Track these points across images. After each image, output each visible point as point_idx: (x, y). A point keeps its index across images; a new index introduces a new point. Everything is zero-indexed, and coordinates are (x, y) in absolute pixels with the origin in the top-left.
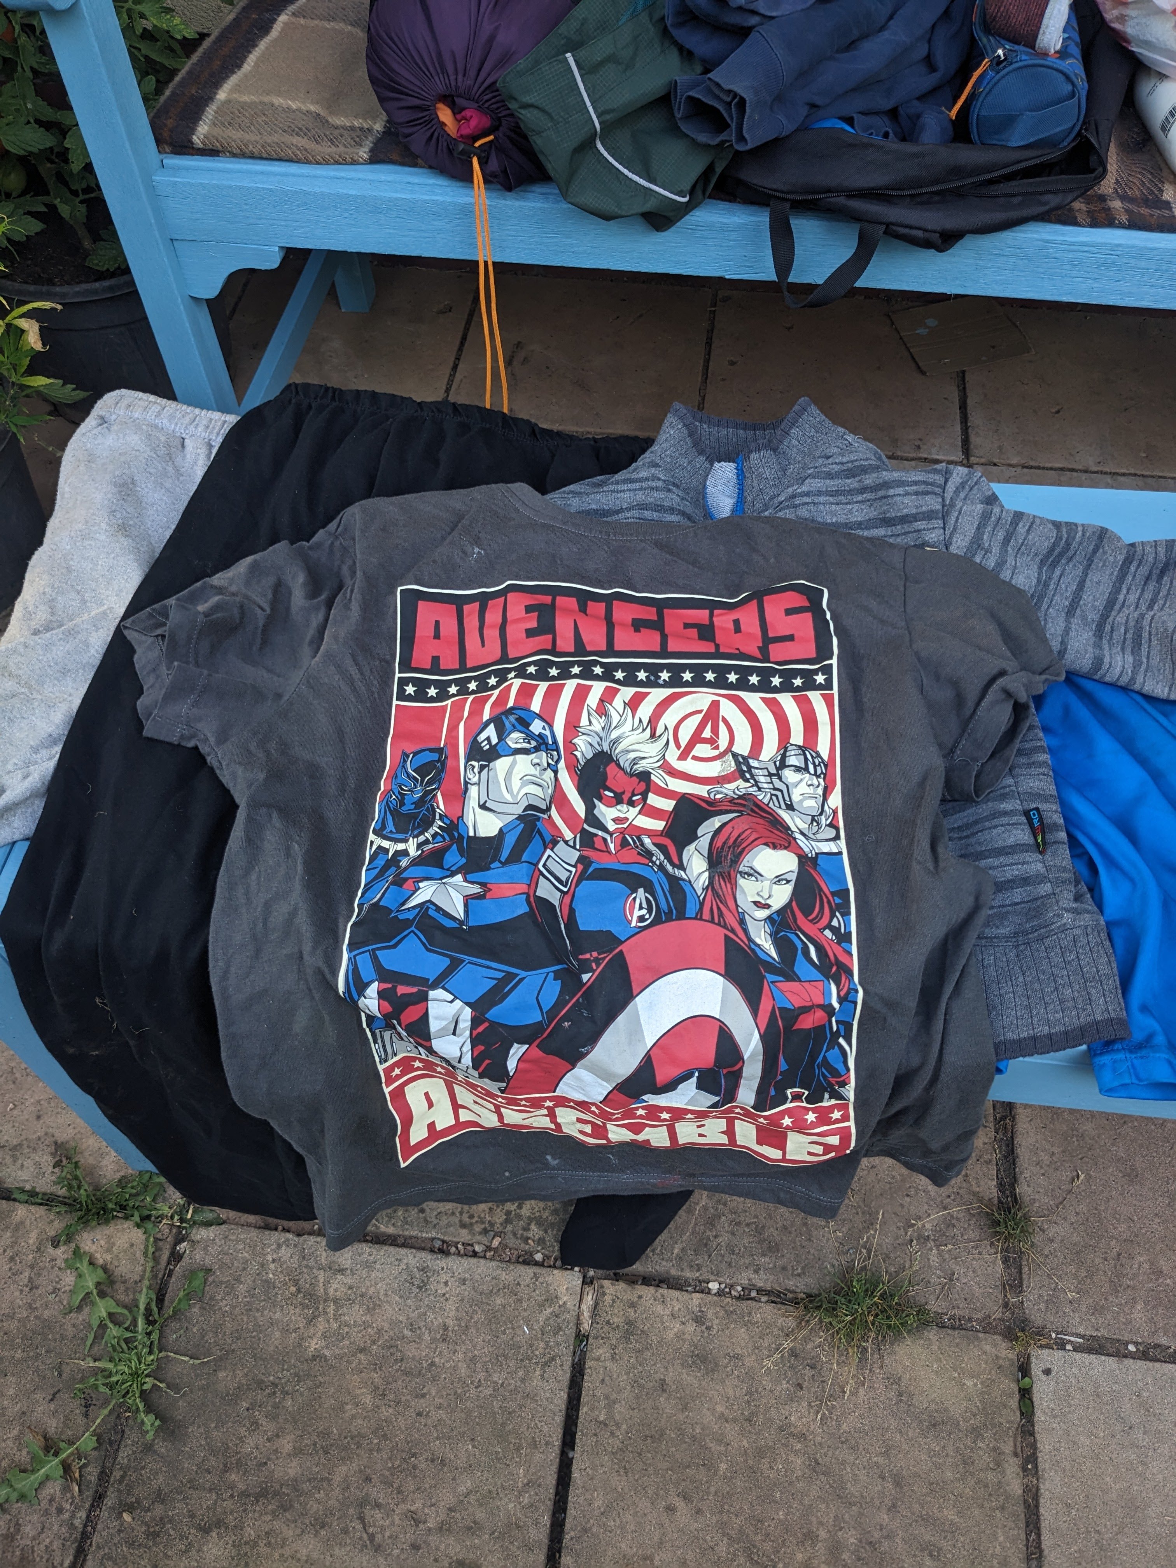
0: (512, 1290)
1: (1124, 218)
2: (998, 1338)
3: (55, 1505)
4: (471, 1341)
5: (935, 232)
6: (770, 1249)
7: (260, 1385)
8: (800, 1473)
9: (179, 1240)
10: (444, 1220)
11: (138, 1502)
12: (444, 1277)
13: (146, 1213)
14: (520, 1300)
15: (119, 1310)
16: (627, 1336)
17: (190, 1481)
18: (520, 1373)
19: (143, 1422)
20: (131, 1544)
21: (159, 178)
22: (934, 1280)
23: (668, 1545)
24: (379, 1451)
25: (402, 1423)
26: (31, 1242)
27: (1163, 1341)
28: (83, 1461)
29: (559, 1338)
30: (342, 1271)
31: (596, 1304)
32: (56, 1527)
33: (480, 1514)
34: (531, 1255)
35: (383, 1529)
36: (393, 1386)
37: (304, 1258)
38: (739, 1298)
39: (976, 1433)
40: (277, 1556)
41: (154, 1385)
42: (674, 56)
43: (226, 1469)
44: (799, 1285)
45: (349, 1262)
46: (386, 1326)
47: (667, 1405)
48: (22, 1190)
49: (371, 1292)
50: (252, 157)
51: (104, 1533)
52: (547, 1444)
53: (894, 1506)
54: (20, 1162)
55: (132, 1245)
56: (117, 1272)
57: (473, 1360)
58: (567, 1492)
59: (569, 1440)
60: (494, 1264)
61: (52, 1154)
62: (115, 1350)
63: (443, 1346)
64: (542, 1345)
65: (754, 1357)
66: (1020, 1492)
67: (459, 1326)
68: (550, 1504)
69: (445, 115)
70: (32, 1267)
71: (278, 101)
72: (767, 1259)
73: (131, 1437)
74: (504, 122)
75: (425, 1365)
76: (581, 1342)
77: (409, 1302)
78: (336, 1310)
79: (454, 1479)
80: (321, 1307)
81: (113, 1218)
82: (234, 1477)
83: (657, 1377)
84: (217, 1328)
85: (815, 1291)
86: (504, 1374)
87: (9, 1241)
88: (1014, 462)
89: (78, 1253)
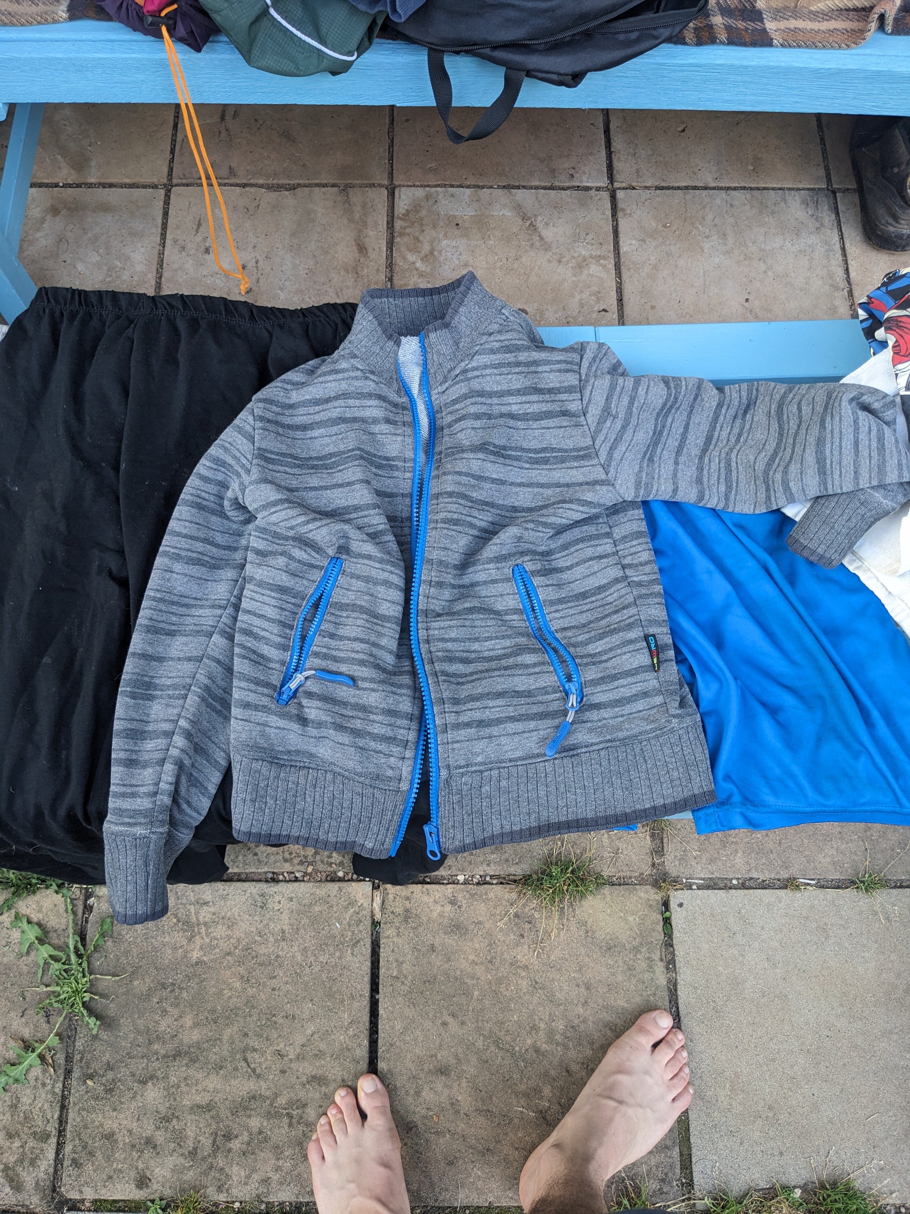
0: (325, 900)
1: (723, 37)
2: (649, 887)
3: (40, 1082)
4: (302, 938)
5: (567, 75)
7: (164, 986)
8: (526, 990)
9: (88, 896)
10: (272, 858)
11: (95, 1071)
14: (331, 906)
15: (56, 951)
16: (406, 919)
17: (128, 1054)
18: (338, 954)
19: (88, 1023)
20: (97, 1099)
22: (606, 855)
23: (445, 1047)
24: (250, 1016)
25: (262, 996)
27: (755, 875)
28: (53, 1052)
29: (361, 928)
30: (206, 903)
31: (383, 902)
32: (43, 1095)
33: (323, 1046)
34: (335, 873)
35: (260, 1063)
36: (254, 973)
37: (178, 898)
38: (478, 884)
39: (636, 950)
40: (194, 1091)
41: (91, 998)
43: (150, 1043)
44: (518, 870)
45: (210, 897)
46: (243, 936)
47: (436, 960)
49: (228, 915)
51: (77, 1095)
52: (360, 996)
53: (586, 1002)
55: (55, 905)
56: (49, 925)
57: (305, 949)
58: (377, 1020)
59: (375, 987)
60: (311, 884)
62: (59, 978)
63: (284, 943)
64: (350, 933)
65: (491, 921)
66: (665, 983)
67: (292, 929)
68: (367, 1032)
72: (495, 856)
73: (82, 1032)
75: (273, 957)
76: (376, 926)
77: (256, 918)
78: (207, 930)
79: (302, 1026)
80: (196, 930)
81: (38, 888)
82: (156, 1047)
83: (428, 943)
84: (127, 953)
85: (528, 873)
86: (327, 956)
88: (649, 184)
89: (18, 917)
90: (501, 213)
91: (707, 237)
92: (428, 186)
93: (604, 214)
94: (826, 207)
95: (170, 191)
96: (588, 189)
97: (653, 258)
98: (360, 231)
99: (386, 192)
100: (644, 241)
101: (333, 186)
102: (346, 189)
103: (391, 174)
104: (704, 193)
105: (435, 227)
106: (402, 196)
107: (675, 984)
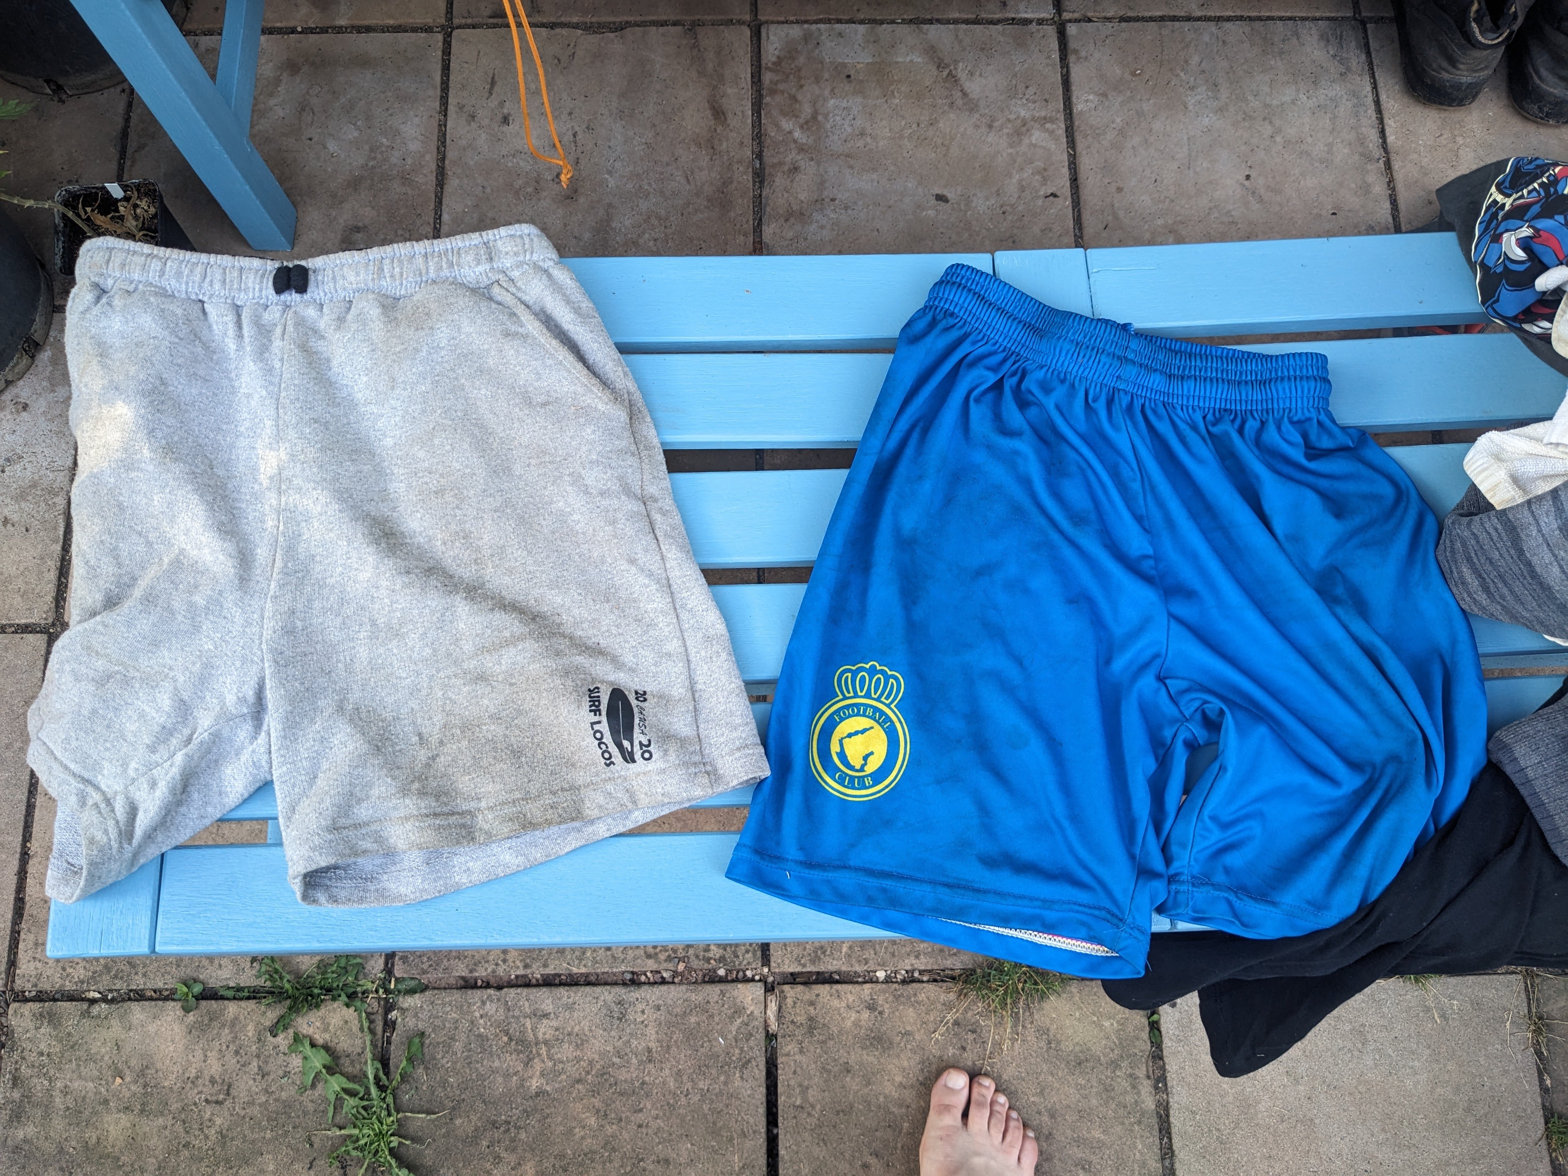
0: (703, 1008)
4: (674, 1058)
7: (495, 1125)
9: (389, 1010)
10: (631, 953)
12: (640, 1007)
13: (351, 990)
14: (712, 1016)
15: (351, 1083)
16: (811, 1031)
18: (722, 1078)
24: (610, 1161)
25: (626, 1135)
26: (250, 1034)
29: (752, 1043)
30: (546, 1016)
31: (780, 1008)
34: (715, 971)
36: (613, 1106)
37: (509, 1010)
38: (904, 982)
39: (1115, 1065)
41: (400, 1143)
44: (956, 963)
45: (551, 1007)
46: (596, 1057)
47: (853, 1083)
48: (227, 988)
52: (754, 1132)
55: (346, 1022)
56: (339, 1048)
57: (679, 1073)
59: (772, 1119)
60: (684, 987)
62: (356, 1118)
63: (651, 1066)
64: (737, 1051)
65: (922, 1031)
66: (1153, 1107)
67: (662, 1046)
70: (258, 1056)
72: (926, 945)
75: (637, 1084)
76: (771, 1040)
77: (613, 1033)
78: (548, 1051)
80: (534, 1051)
81: (322, 1001)
83: (841, 1061)
84: (444, 1083)
85: (970, 966)
86: (707, 1082)
87: (229, 1038)
88: (1110, 14)
89: (297, 1039)
90: (909, 59)
91: (1192, 89)
92: (806, 22)
93: (1049, 57)
94: (1354, 43)
95: (450, 35)
96: (1027, 22)
97: (1118, 120)
98: (715, 88)
99: (748, 32)
100: (1105, 95)
101: (675, 24)
102: (693, 28)
103: (754, 5)
104: (1187, 25)
105: (817, 80)
106: (771, 37)
107: (1167, 1109)
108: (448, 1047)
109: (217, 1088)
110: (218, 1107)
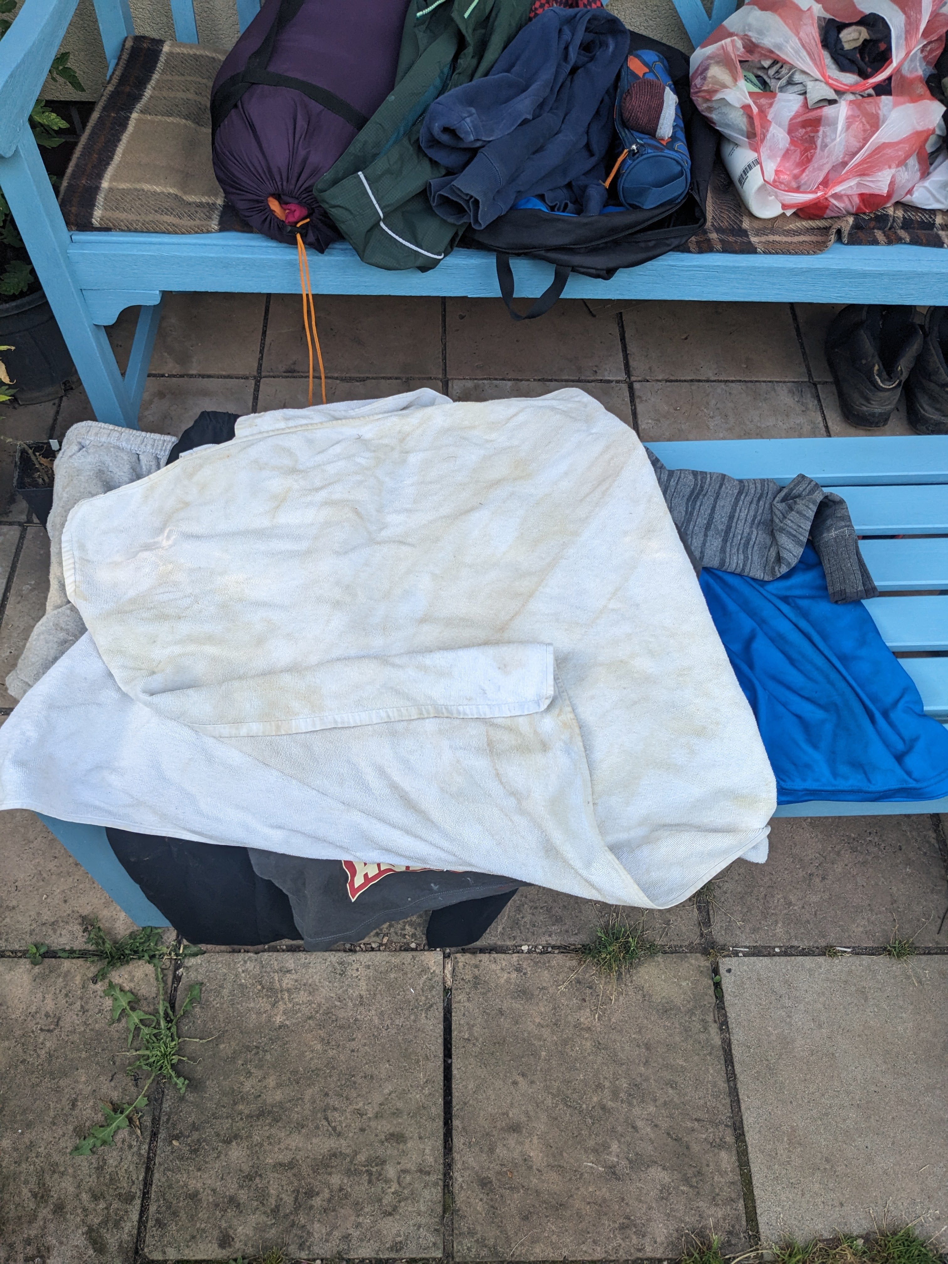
0: (399, 968)
1: (719, 247)
2: (699, 955)
3: (126, 1144)
4: (379, 1002)
5: (603, 270)
6: (557, 920)
7: (248, 1049)
8: (590, 1051)
9: (177, 968)
11: (181, 1132)
12: (355, 966)
13: (152, 953)
14: (406, 974)
15: (147, 1017)
16: (475, 986)
17: (213, 1114)
18: (412, 1017)
19: (176, 1084)
20: (181, 1158)
21: (73, 251)
22: (658, 926)
23: (516, 1105)
24: (330, 1077)
25: (342, 1057)
26: (77, 982)
27: (796, 943)
28: (140, 1114)
29: (434, 993)
30: (289, 971)
31: (454, 970)
32: (130, 1157)
33: (400, 1105)
34: (408, 944)
35: (340, 1122)
36: (334, 1036)
37: (263, 967)
38: (541, 953)
39: (691, 1012)
40: (276, 1150)
41: (179, 1060)
42: (426, 165)
43: (235, 1103)
44: (576, 940)
45: (293, 965)
46: (323, 1001)
47: (505, 1023)
48: (64, 950)
50: (136, 231)
51: (163, 1155)
52: (435, 1056)
53: (647, 1062)
54: (58, 932)
55: (146, 975)
56: (140, 993)
57: (382, 1013)
58: (451, 1084)
59: (448, 1052)
60: (387, 953)
61: (80, 924)
62: (148, 1042)
63: (361, 1008)
64: (423, 998)
65: (555, 987)
66: (720, 1043)
67: (370, 994)
68: (441, 1091)
69: (274, 205)
70: (81, 998)
71: (146, 187)
72: (556, 927)
73: (170, 1094)
74: (316, 211)
75: (351, 1021)
76: (447, 993)
77: (336, 984)
78: (289, 996)
79: (380, 1086)
80: (279, 996)
81: (131, 959)
82: (241, 1107)
83: (497, 1007)
84: (214, 1018)
85: (586, 942)
86: (402, 1020)
87: (62, 984)
88: (660, 378)
89: (111, 985)
91: (712, 417)
92: (475, 379)
93: (624, 399)
94: (809, 395)
95: (259, 381)
96: (609, 382)
97: (668, 434)
99: (440, 384)
100: (658, 420)
101: (396, 378)
102: (406, 382)
103: (445, 370)
104: (707, 384)
106: (454, 387)
107: (729, 1045)
108: (218, 993)
109: (50, 1020)
110: (49, 1035)
